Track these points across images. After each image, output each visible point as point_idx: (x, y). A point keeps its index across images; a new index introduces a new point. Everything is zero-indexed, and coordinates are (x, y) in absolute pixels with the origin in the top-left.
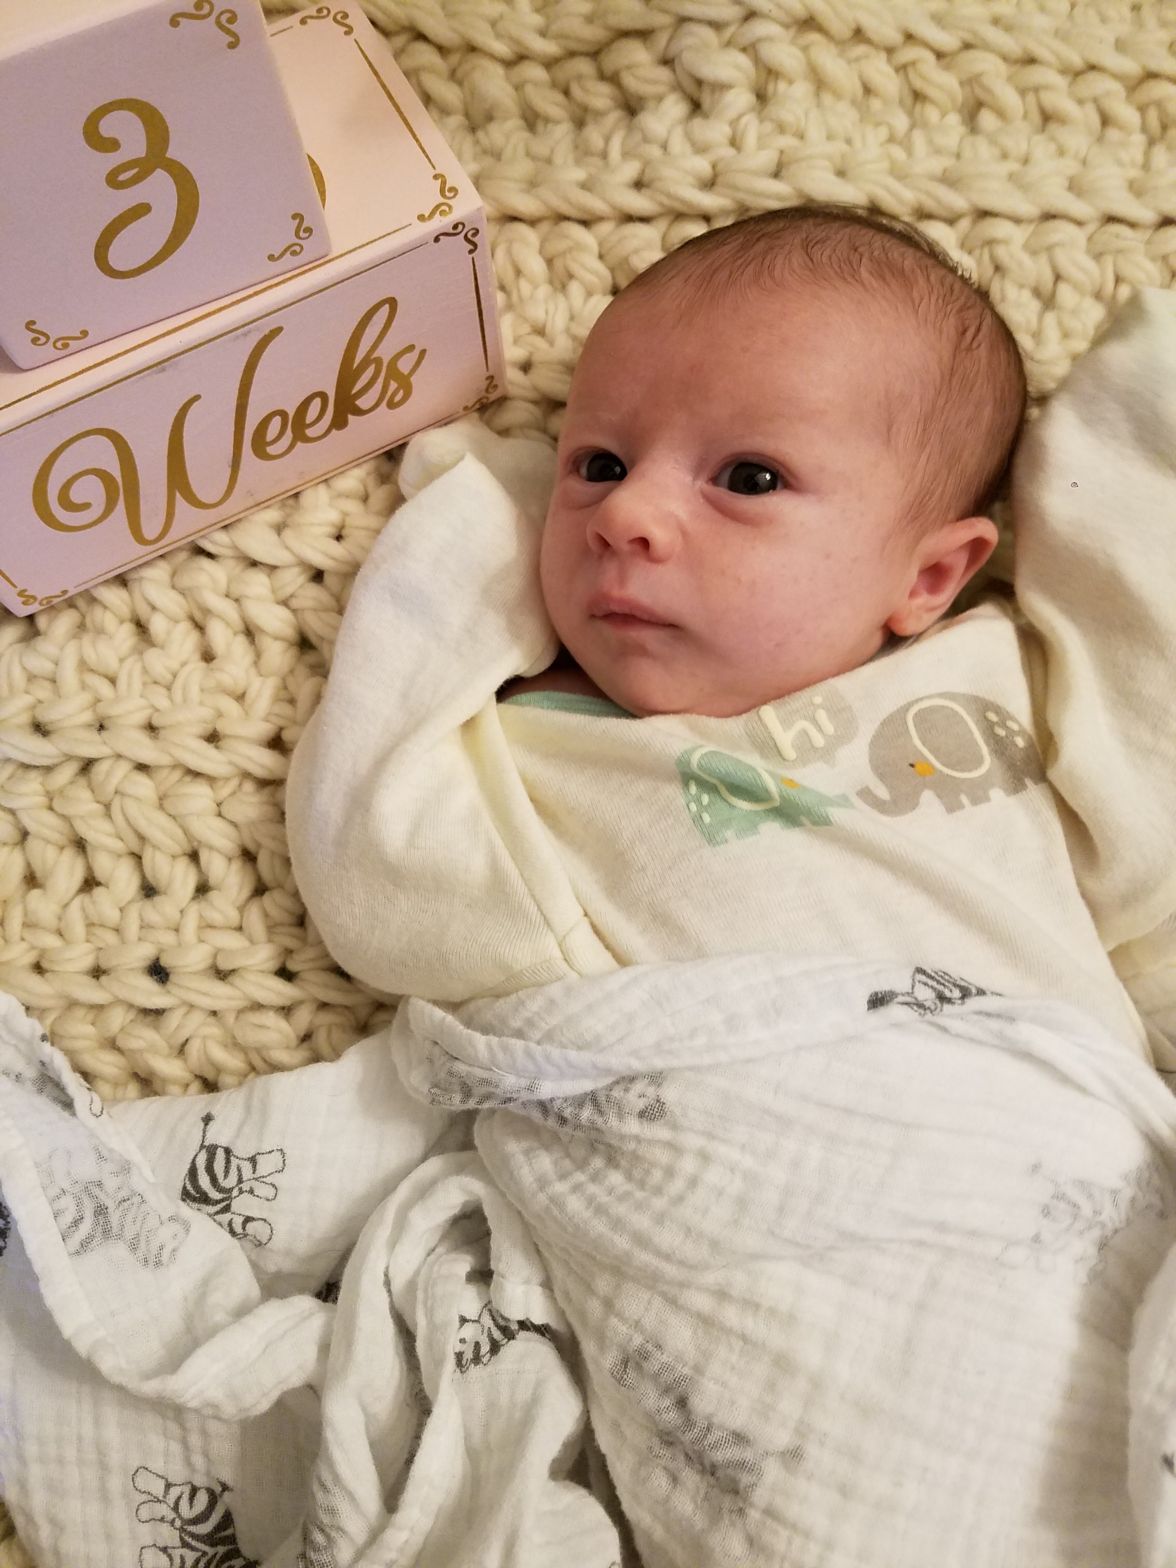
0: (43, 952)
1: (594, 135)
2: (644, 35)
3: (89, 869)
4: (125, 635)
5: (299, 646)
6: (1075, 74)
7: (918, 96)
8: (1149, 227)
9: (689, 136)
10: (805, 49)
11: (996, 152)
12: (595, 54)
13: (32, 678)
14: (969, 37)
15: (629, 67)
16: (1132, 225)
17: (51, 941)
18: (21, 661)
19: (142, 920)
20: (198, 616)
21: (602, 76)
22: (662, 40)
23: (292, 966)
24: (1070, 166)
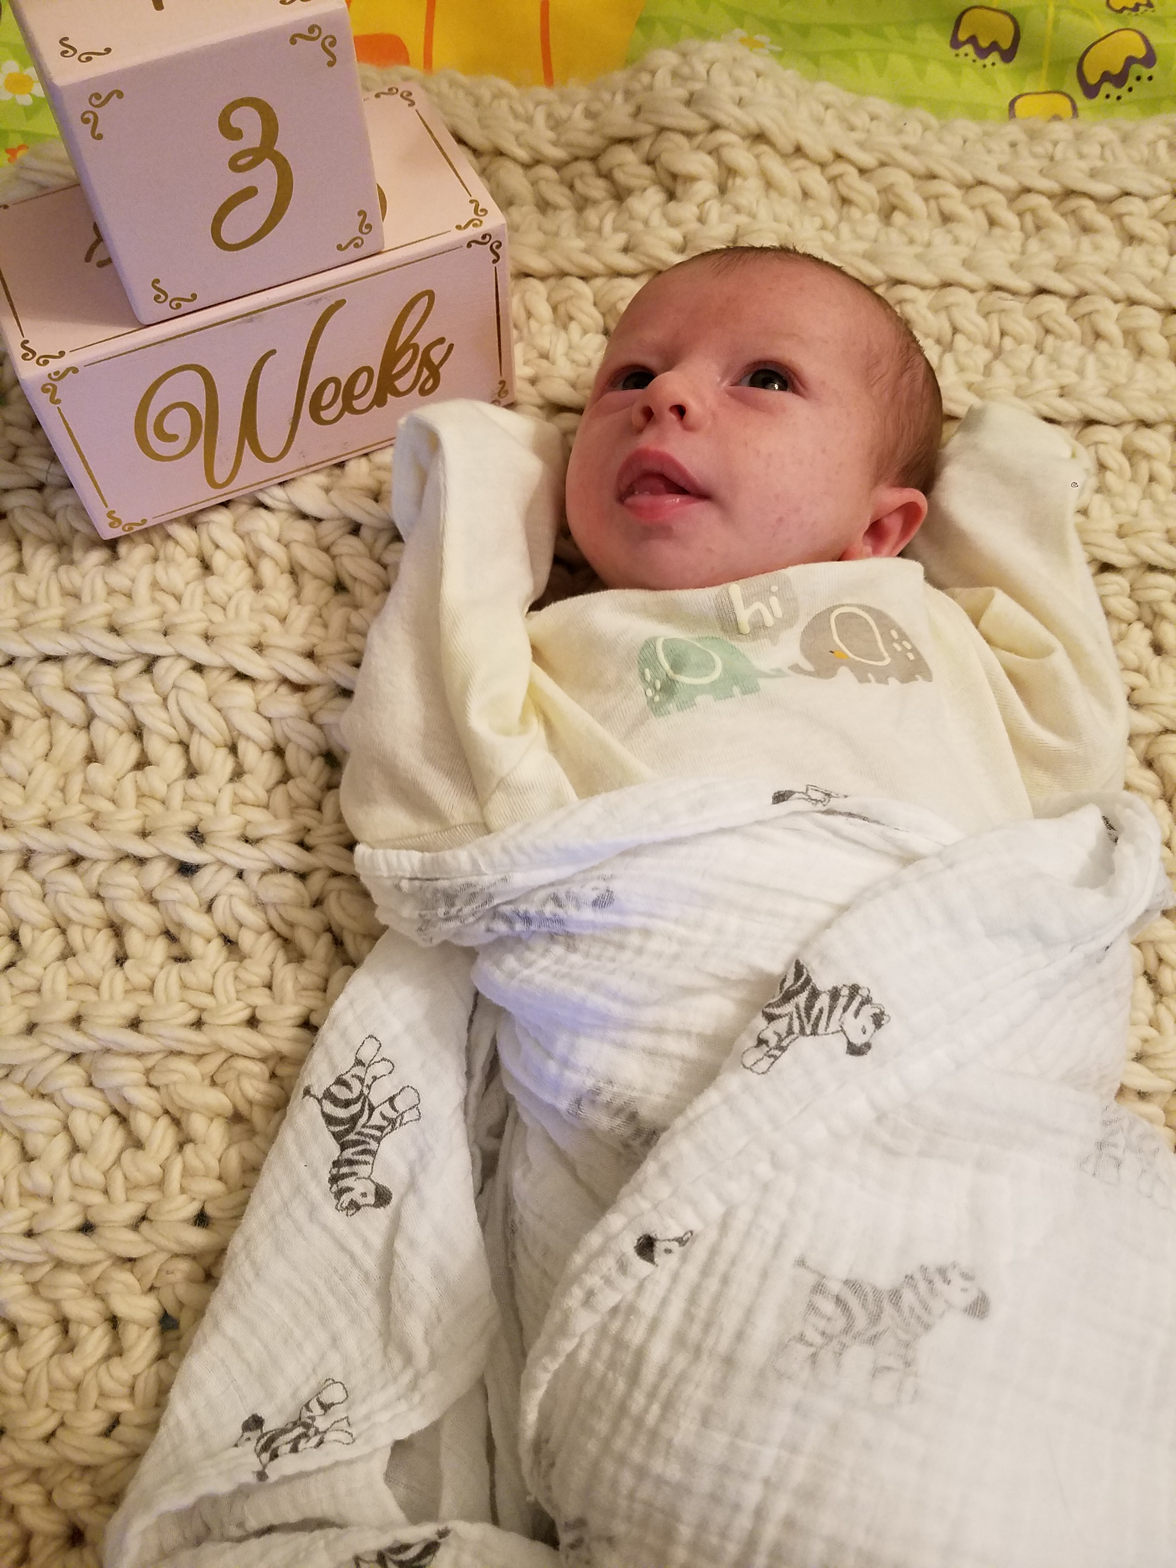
0: (97, 815)
1: (592, 216)
2: (630, 141)
3: (143, 752)
4: (192, 566)
5: (335, 587)
6: (966, 187)
7: (845, 201)
8: (1026, 295)
9: (665, 215)
10: (757, 157)
11: (905, 239)
12: (594, 159)
13: (111, 592)
14: (884, 158)
15: (619, 165)
16: (1014, 293)
17: (105, 806)
18: (104, 579)
19: (186, 793)
20: (252, 557)
21: (600, 174)
22: (646, 145)
23: (310, 840)
24: (963, 251)
